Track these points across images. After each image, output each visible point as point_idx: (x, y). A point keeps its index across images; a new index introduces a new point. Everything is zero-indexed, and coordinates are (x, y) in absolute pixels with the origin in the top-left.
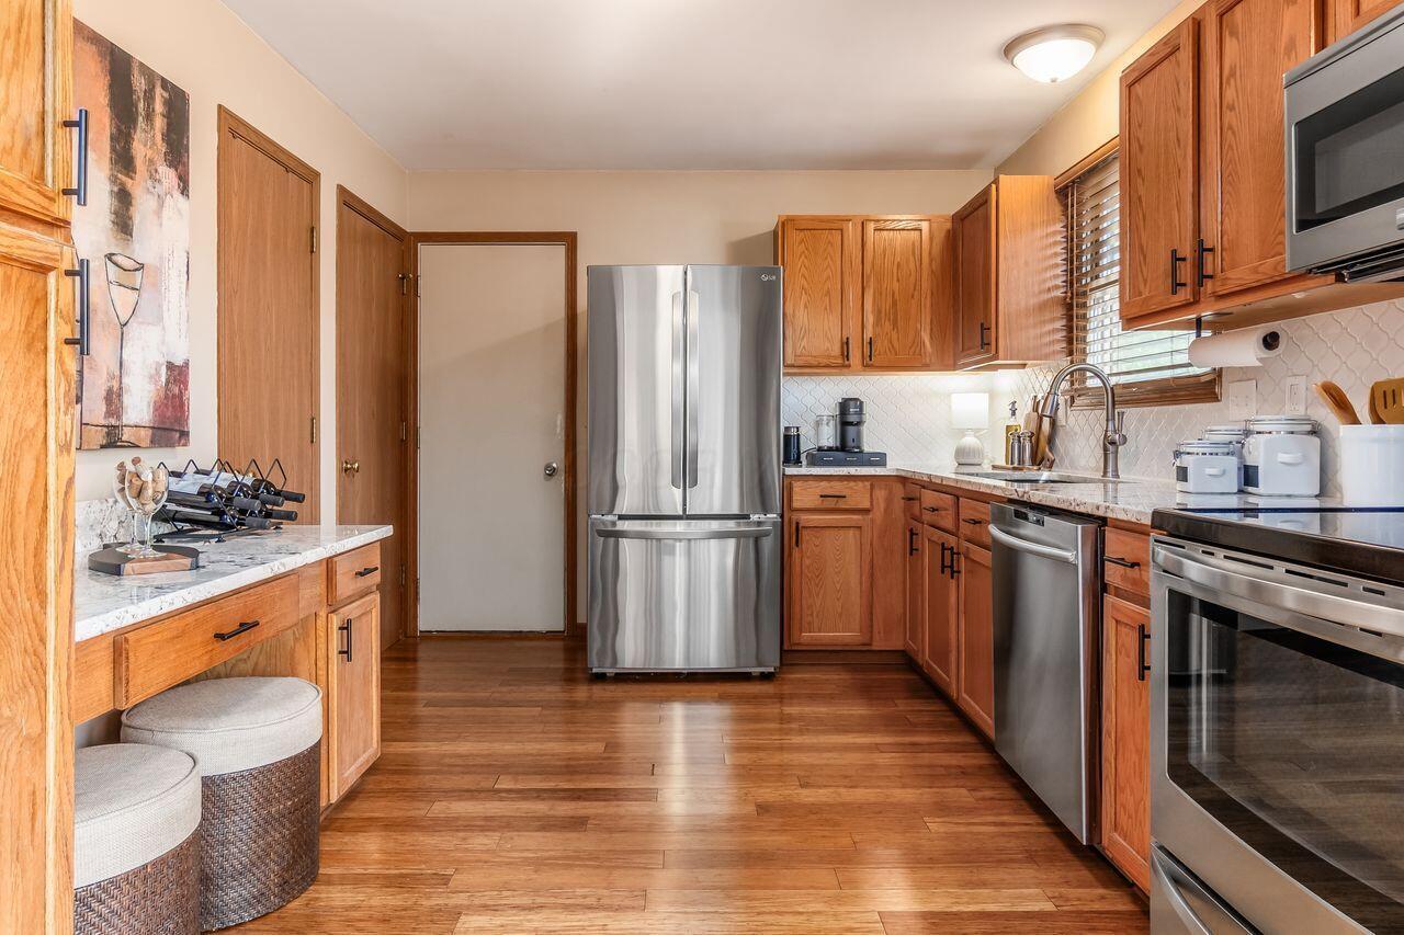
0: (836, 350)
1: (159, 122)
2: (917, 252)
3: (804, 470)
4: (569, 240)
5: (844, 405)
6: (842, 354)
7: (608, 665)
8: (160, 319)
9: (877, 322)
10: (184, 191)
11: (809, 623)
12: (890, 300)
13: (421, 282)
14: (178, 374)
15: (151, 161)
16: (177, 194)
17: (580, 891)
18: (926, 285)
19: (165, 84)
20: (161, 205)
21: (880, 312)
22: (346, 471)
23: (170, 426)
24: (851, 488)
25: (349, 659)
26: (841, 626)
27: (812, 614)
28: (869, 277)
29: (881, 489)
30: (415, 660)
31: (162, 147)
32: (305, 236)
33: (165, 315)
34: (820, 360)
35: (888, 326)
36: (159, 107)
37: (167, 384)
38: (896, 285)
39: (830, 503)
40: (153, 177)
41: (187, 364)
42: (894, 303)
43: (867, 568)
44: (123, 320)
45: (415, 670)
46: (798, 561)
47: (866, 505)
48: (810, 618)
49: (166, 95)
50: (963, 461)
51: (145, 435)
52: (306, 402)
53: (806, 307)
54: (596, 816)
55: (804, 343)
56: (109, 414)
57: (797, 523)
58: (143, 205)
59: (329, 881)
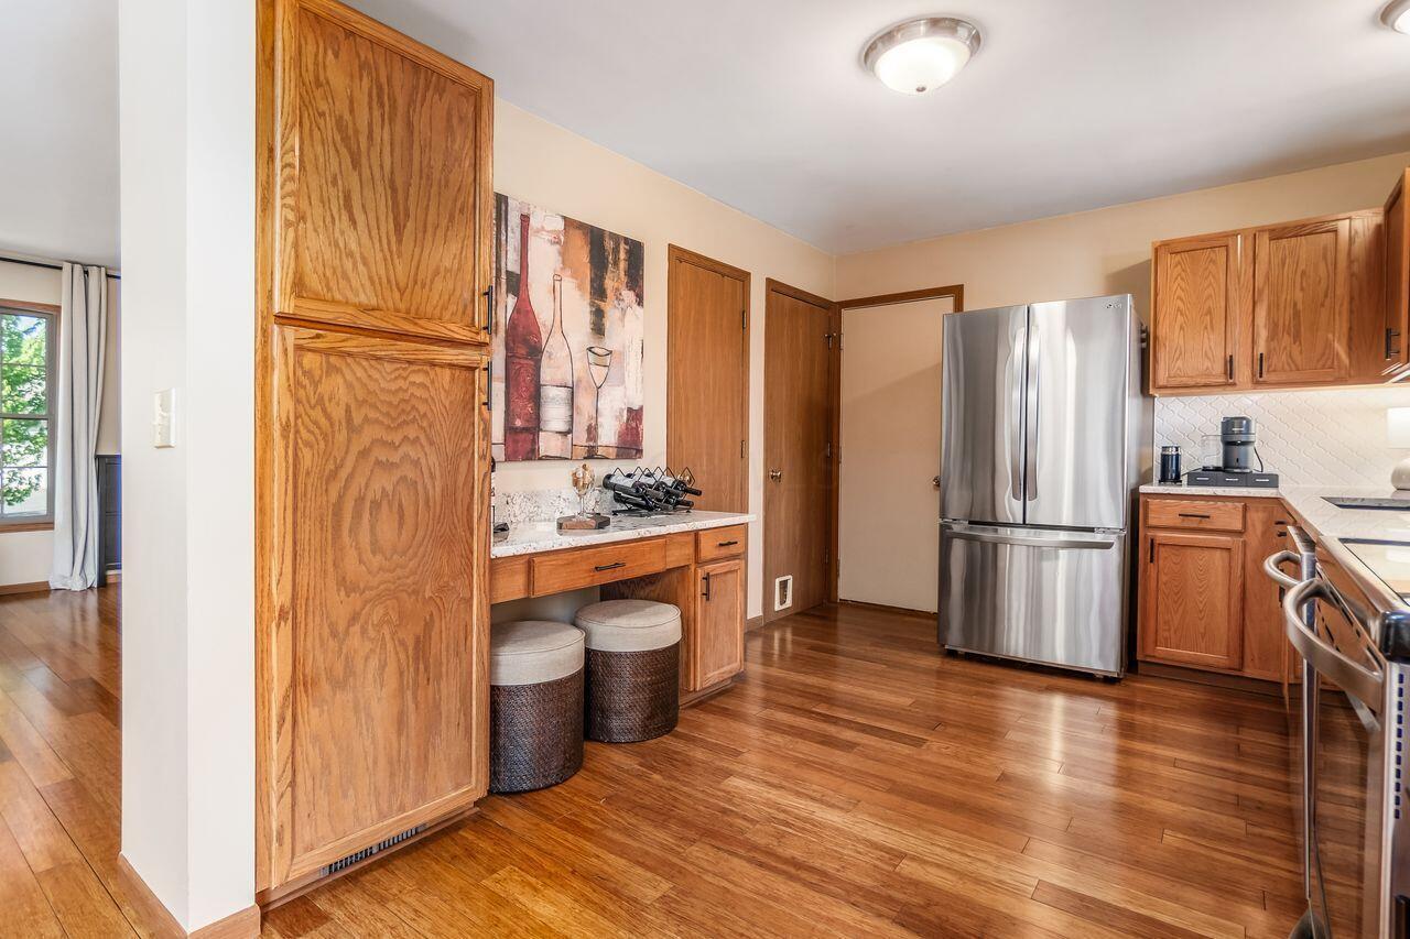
0: (1219, 368)
1: (623, 265)
2: (1330, 256)
3: (1184, 489)
4: (957, 292)
5: (1228, 424)
6: (1225, 373)
7: (986, 649)
8: (623, 382)
9: (1272, 336)
10: (640, 302)
11: (1166, 639)
12: (1290, 311)
13: (843, 339)
14: (635, 415)
15: (617, 289)
16: (635, 306)
17: (814, 787)
18: (1342, 290)
19: (626, 240)
20: (624, 315)
21: (1276, 325)
22: (772, 479)
23: (630, 445)
24: (1218, 508)
25: (708, 599)
26: (1203, 645)
27: (1169, 630)
28: (1261, 293)
29: (1257, 511)
30: (836, 620)
31: (624, 279)
32: (738, 317)
33: (626, 379)
34: (1198, 380)
35: (1287, 340)
36: (622, 255)
37: (628, 419)
38: (1299, 295)
39: (1193, 523)
40: (619, 298)
41: (641, 408)
42: (1296, 314)
43: (1237, 591)
44: (598, 385)
45: (835, 627)
46: (1154, 575)
47: (1238, 526)
48: (1166, 634)
49: (627, 247)
50: (1401, 485)
51: (613, 452)
52: (738, 432)
53: (1181, 328)
54: (864, 746)
55: (1179, 363)
56: (589, 439)
57: (1152, 540)
58: (611, 316)
59: (678, 736)
